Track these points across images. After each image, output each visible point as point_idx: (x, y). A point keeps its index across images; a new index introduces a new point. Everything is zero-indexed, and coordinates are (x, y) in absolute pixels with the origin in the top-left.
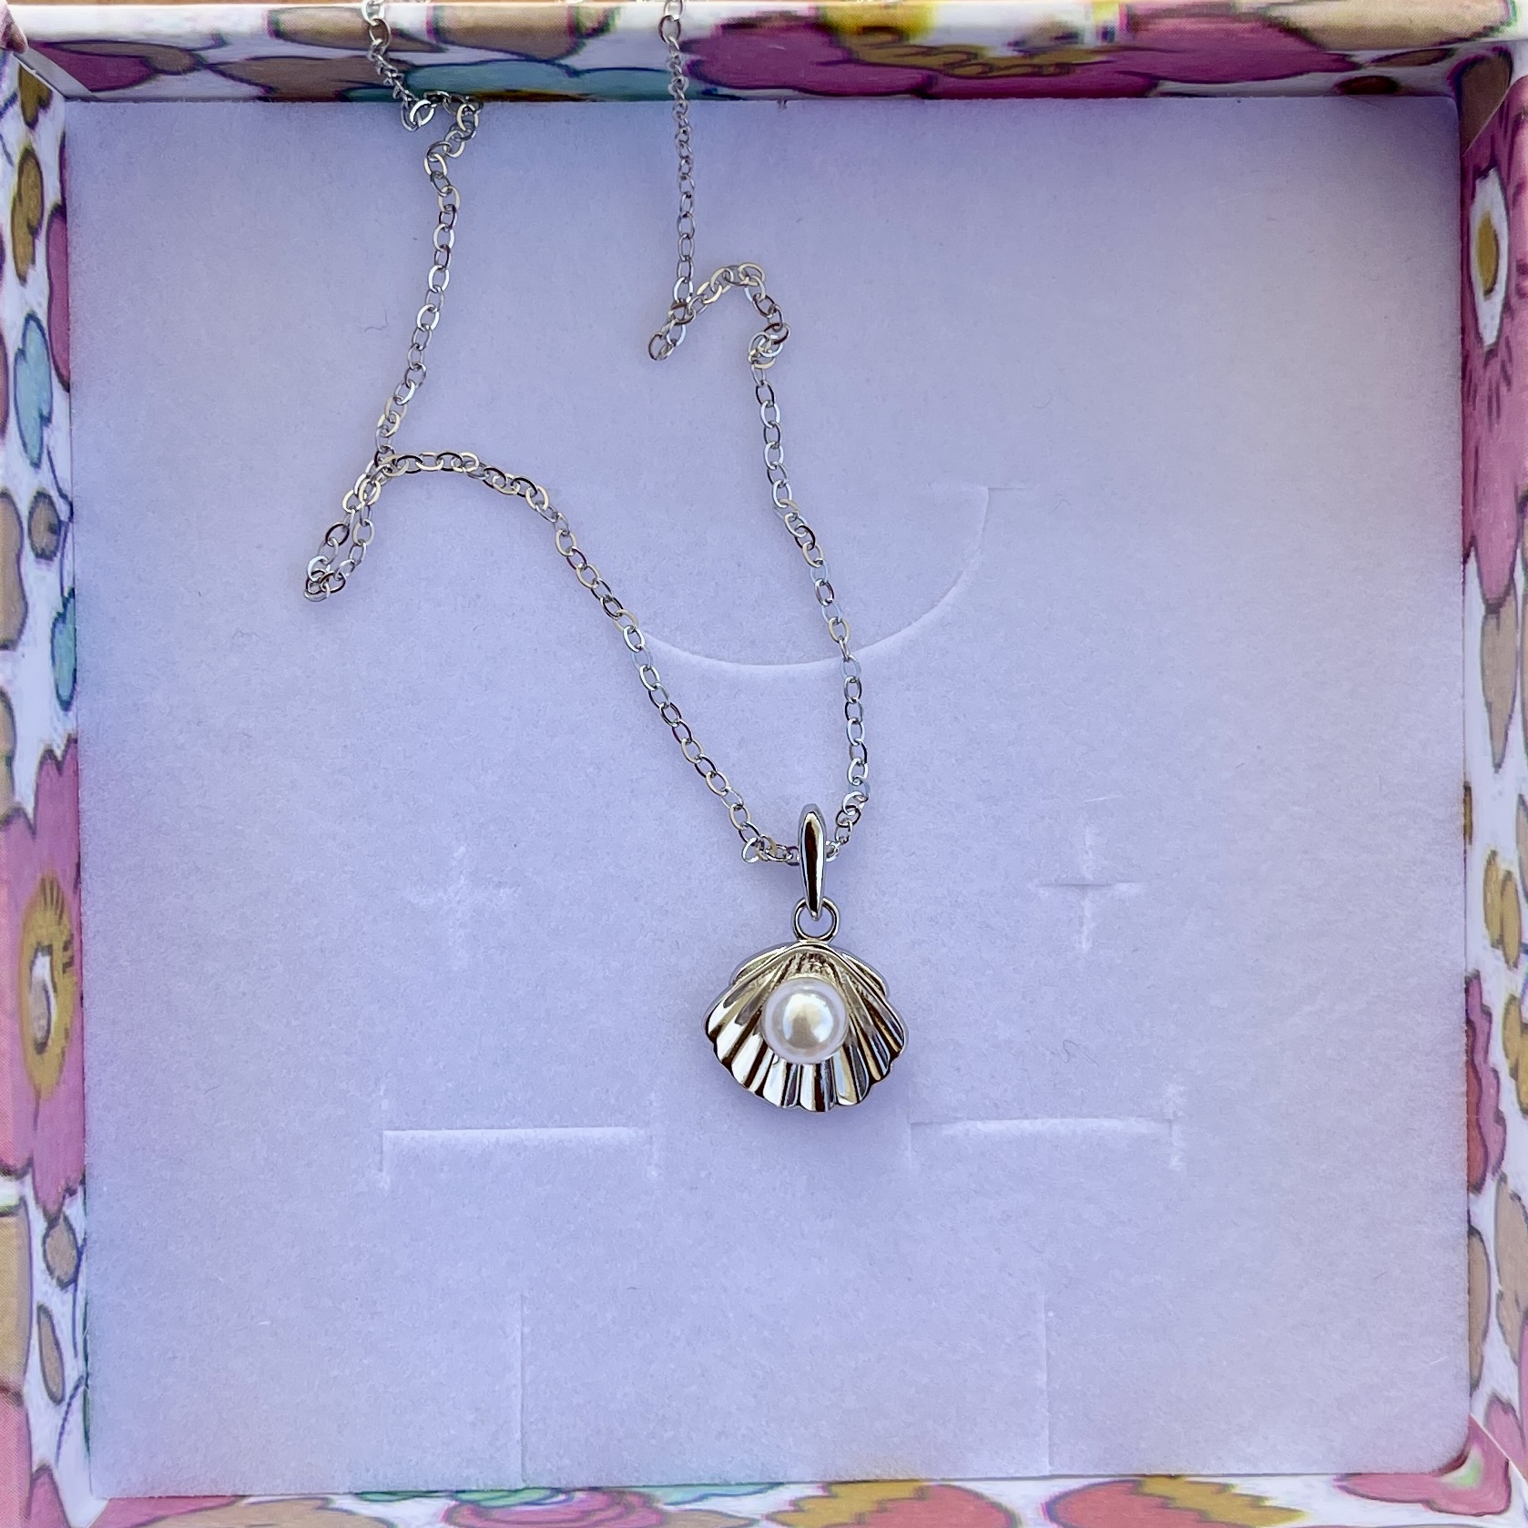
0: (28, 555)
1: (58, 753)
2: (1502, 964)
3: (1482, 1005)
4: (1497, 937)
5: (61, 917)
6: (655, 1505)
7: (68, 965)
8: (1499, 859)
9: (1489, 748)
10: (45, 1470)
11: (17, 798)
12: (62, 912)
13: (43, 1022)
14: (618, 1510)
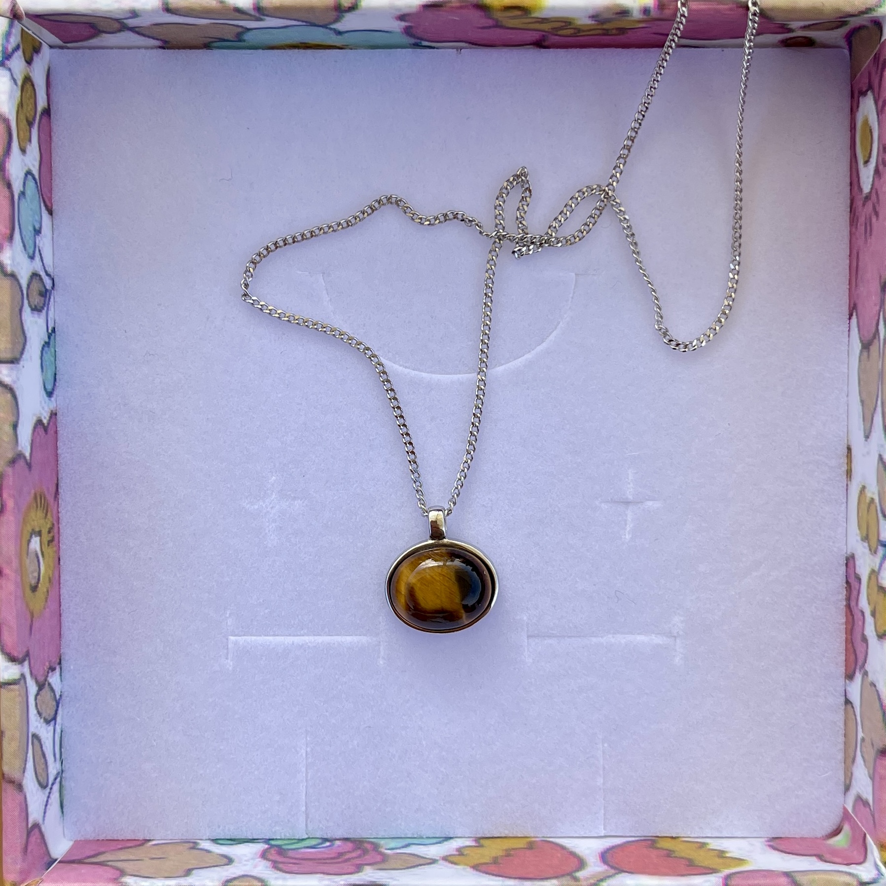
0: (27, 309)
1: (45, 421)
2: (867, 551)
3: (855, 573)
4: (864, 535)
5: (46, 514)
6: (380, 850)
7: (50, 542)
8: (866, 490)
9: (862, 427)
10: (37, 826)
11: (20, 448)
12: (47, 512)
13: (36, 574)
14: (359, 852)
